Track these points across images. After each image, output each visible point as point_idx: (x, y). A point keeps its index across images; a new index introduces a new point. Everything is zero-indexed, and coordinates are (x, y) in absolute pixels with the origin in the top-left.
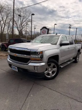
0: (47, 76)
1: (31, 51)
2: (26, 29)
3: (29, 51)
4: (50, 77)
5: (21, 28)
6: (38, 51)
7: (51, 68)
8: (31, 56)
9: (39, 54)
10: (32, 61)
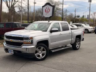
0: (37, 57)
1: (24, 37)
2: (20, 5)
3: (23, 37)
4: (40, 58)
5: (13, 3)
6: (29, 37)
7: (41, 51)
8: (24, 41)
9: (30, 39)
10: (24, 45)
